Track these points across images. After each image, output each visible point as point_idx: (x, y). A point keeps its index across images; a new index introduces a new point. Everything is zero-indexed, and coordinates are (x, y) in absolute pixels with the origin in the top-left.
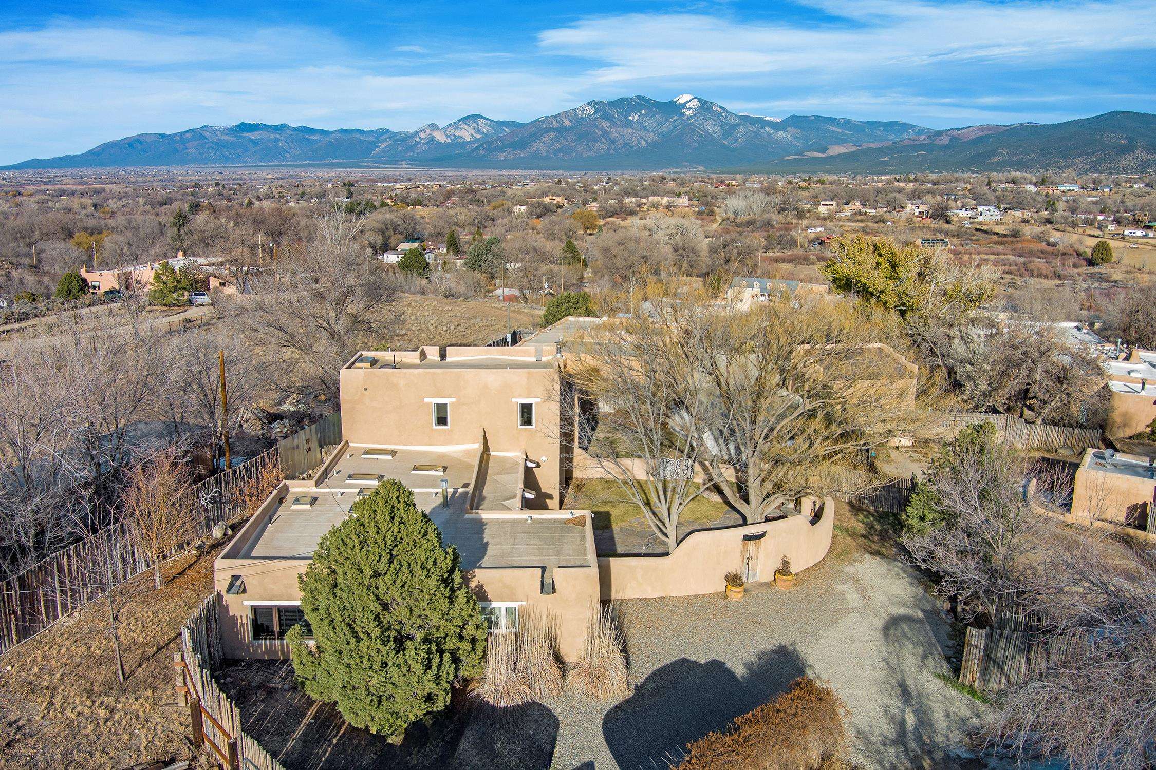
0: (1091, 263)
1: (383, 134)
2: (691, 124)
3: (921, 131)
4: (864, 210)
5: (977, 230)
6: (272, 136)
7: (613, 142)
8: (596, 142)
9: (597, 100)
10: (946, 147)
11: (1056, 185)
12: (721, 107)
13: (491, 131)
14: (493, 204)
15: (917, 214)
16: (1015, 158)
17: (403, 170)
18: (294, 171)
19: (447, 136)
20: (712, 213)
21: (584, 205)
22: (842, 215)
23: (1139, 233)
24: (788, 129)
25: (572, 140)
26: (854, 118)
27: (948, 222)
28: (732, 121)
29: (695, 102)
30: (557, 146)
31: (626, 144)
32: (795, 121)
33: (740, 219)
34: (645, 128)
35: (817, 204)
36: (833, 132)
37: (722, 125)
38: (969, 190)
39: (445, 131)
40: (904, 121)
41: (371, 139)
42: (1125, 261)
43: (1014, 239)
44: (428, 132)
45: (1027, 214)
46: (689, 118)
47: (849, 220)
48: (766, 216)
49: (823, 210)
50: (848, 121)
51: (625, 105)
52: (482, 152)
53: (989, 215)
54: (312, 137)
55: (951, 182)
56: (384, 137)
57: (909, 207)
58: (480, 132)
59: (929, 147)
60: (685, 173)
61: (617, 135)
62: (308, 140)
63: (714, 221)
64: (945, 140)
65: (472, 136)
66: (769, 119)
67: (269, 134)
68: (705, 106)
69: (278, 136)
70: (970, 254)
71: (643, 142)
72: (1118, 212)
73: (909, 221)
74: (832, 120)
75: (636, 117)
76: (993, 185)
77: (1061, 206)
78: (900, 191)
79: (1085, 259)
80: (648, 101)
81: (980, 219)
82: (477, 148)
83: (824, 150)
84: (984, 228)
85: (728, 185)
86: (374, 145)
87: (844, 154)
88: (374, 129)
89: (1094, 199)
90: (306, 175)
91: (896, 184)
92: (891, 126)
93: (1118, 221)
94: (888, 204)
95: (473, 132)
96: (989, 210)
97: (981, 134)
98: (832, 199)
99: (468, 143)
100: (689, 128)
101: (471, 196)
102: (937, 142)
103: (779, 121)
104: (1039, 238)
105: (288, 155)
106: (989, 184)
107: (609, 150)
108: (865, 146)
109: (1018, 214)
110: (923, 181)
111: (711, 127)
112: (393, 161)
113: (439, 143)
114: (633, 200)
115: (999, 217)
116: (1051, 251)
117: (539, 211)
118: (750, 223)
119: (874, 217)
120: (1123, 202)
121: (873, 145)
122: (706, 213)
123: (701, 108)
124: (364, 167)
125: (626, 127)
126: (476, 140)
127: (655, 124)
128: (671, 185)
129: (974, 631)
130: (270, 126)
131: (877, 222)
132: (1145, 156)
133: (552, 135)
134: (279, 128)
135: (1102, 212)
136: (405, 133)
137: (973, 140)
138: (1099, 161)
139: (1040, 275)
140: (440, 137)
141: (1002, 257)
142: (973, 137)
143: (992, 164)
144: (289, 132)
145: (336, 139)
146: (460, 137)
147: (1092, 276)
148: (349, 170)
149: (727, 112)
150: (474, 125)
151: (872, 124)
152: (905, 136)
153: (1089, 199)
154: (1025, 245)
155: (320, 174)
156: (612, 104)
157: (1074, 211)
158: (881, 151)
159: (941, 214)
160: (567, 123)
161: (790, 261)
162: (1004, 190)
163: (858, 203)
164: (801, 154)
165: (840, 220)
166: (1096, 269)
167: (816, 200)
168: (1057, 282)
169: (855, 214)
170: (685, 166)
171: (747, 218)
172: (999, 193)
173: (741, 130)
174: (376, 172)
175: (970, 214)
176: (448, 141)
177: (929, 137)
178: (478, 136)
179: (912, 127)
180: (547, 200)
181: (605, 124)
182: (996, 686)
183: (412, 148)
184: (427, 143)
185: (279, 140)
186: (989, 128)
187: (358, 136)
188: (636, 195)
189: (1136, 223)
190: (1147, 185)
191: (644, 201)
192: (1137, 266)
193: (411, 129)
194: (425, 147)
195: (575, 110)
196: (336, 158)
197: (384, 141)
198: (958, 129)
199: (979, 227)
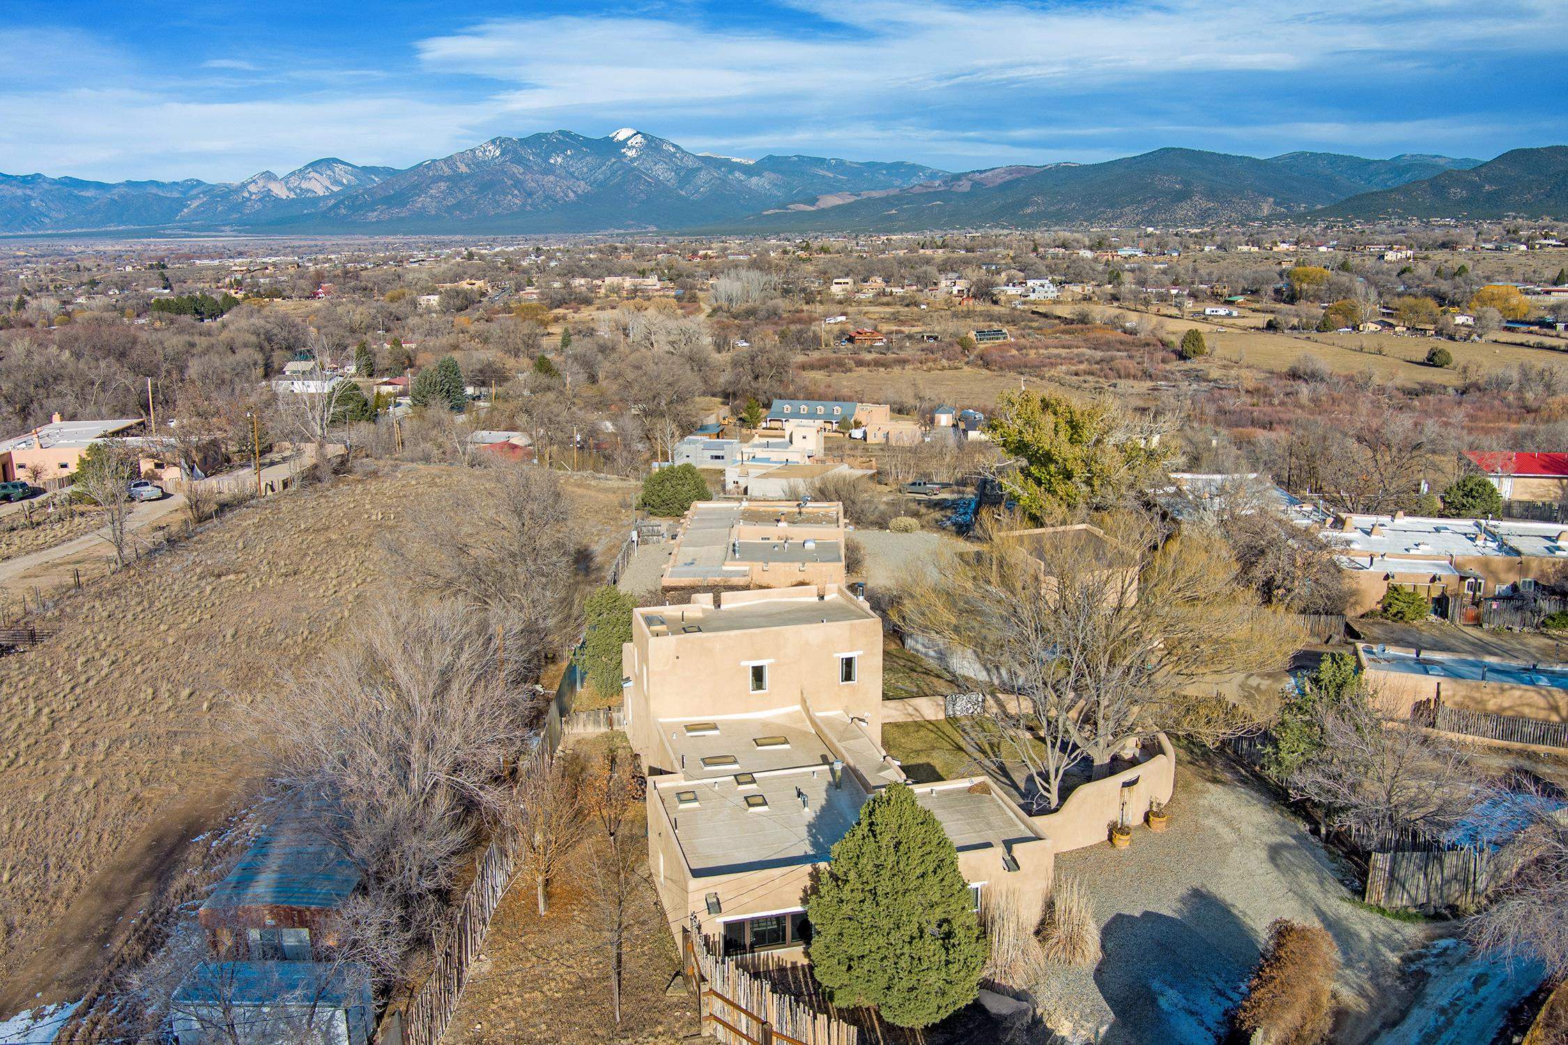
0: (1182, 356)
1: (193, 187)
2: (635, 169)
3: (934, 175)
4: (888, 290)
5: (1033, 312)
6: (19, 192)
7: (530, 194)
8: (506, 194)
9: (503, 136)
10: (965, 195)
11: (1116, 248)
12: (674, 146)
13: (355, 182)
14: (389, 294)
15: (955, 292)
16: (1052, 209)
17: (225, 240)
18: (59, 244)
19: (289, 189)
20: (694, 299)
21: (517, 291)
22: (862, 296)
23: (1222, 311)
24: (766, 174)
25: (472, 192)
26: (848, 158)
27: (995, 302)
28: (690, 163)
29: (639, 138)
30: (451, 201)
31: (547, 197)
32: (772, 163)
33: (735, 308)
34: (572, 174)
35: (828, 281)
36: (824, 177)
37: (677, 170)
38: (1012, 258)
39: (287, 183)
40: (912, 162)
41: (176, 195)
42: (1219, 352)
43: (1083, 326)
44: (261, 183)
45: (1089, 289)
46: (632, 160)
47: (871, 303)
48: (770, 303)
49: (835, 289)
50: (840, 163)
51: (544, 144)
52: (343, 211)
53: (1043, 291)
54: (83, 193)
55: (989, 247)
56: (194, 192)
57: (944, 283)
58: (337, 182)
59: (946, 195)
60: (632, 235)
61: (533, 184)
62: (76, 197)
63: (699, 310)
64: (965, 186)
65: (327, 188)
66: (738, 160)
67: (14, 189)
68: (653, 145)
69: (28, 192)
70: (1037, 348)
71: (571, 195)
72: (1193, 283)
73: (949, 303)
74: (820, 161)
75: (559, 160)
76: (1041, 250)
77: (1127, 277)
78: (928, 261)
79: (1174, 351)
80: (575, 137)
81: (1032, 297)
82: (336, 206)
83: (813, 201)
84: (1042, 309)
85: (705, 257)
86: (181, 203)
87: (839, 206)
88: (179, 179)
89: (1162, 266)
90: (80, 249)
91: (921, 251)
92: (897, 168)
93: (1194, 295)
94: (919, 280)
95: (328, 184)
96: (1043, 286)
97: (1009, 177)
98: (847, 275)
99: (320, 198)
100: (631, 173)
101: (350, 281)
102: (956, 189)
103: (751, 162)
104: (1113, 324)
105: (47, 221)
106: (1035, 250)
107: (524, 205)
108: (865, 195)
109: (1077, 289)
110: (954, 247)
111: (661, 171)
112: (210, 228)
113: (278, 200)
114: (583, 281)
115: (1055, 294)
116: (1132, 340)
117: (458, 302)
118: (751, 313)
119: (902, 298)
120: (1195, 270)
121: (875, 194)
122: (688, 300)
123: (647, 146)
124: (169, 236)
125: (547, 174)
126: (333, 194)
127: (585, 170)
128: (626, 258)
129: (1380, 856)
130: (15, 178)
131: (907, 305)
132: (1205, 204)
133: (443, 186)
134: (26, 181)
135: (1175, 283)
136: (226, 186)
137: (1000, 185)
138: (1152, 211)
139: (1128, 376)
140: (280, 191)
141: (1076, 351)
142: (999, 181)
143: (1025, 216)
144: (46, 186)
145: (121, 196)
146: (308, 191)
147: (1187, 374)
148: (145, 240)
149: (683, 151)
150: (329, 172)
151: (872, 166)
152: (914, 181)
153: (1156, 267)
154: (1098, 334)
155: (101, 248)
156: (524, 142)
157: (1142, 283)
158: (887, 202)
159: (984, 292)
160: (463, 169)
161: (821, 368)
162: (1055, 256)
163: (879, 280)
164: (784, 207)
165: (859, 303)
166: (1188, 365)
167: (826, 276)
168: (1150, 384)
169: (878, 294)
170: (630, 226)
171: (745, 306)
172: (1049, 261)
173: (703, 176)
174: (188, 244)
175: (1020, 290)
176: (292, 196)
177: (945, 183)
178: (336, 189)
179: (922, 169)
180: (464, 285)
181: (517, 170)
182: (1399, 902)
183: (238, 207)
184: (260, 200)
185: (31, 198)
186: (1018, 169)
187: (155, 190)
188: (585, 276)
189: (1215, 297)
190: (1219, 247)
191: (599, 282)
192: (1234, 359)
193: (236, 181)
194: (258, 206)
195: (473, 151)
196: (124, 223)
197: (196, 197)
198: (981, 172)
199: (1034, 308)
